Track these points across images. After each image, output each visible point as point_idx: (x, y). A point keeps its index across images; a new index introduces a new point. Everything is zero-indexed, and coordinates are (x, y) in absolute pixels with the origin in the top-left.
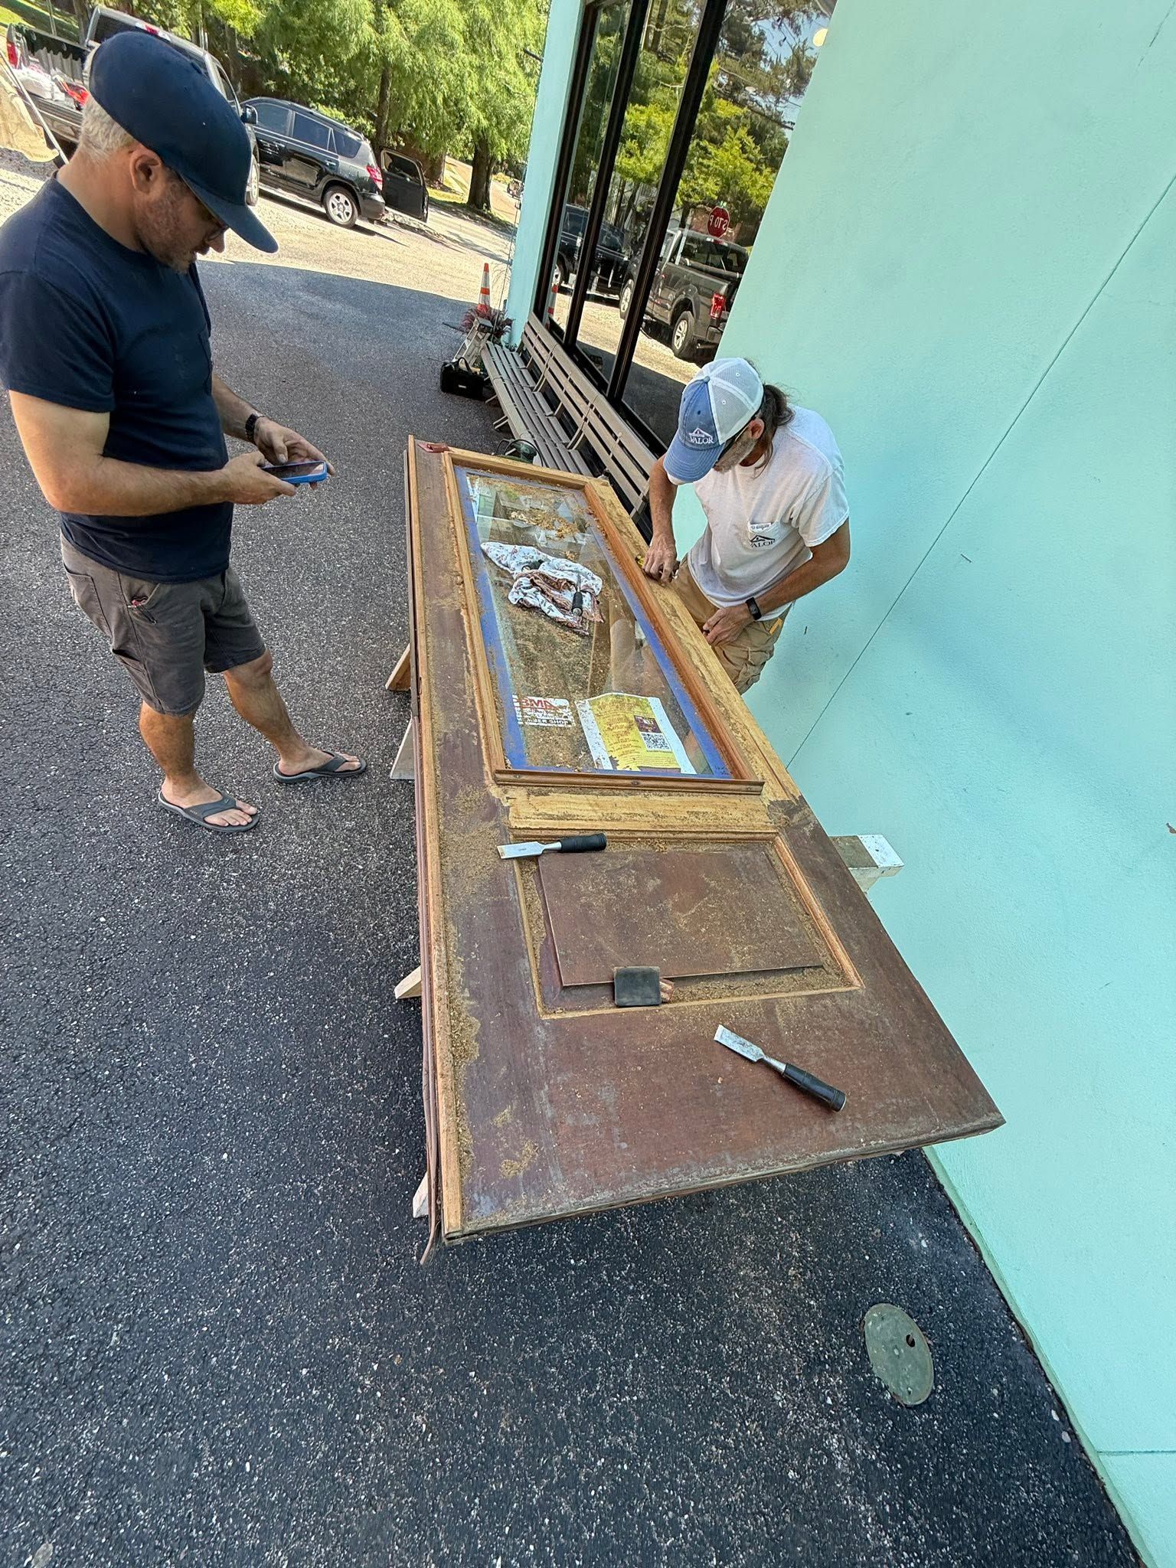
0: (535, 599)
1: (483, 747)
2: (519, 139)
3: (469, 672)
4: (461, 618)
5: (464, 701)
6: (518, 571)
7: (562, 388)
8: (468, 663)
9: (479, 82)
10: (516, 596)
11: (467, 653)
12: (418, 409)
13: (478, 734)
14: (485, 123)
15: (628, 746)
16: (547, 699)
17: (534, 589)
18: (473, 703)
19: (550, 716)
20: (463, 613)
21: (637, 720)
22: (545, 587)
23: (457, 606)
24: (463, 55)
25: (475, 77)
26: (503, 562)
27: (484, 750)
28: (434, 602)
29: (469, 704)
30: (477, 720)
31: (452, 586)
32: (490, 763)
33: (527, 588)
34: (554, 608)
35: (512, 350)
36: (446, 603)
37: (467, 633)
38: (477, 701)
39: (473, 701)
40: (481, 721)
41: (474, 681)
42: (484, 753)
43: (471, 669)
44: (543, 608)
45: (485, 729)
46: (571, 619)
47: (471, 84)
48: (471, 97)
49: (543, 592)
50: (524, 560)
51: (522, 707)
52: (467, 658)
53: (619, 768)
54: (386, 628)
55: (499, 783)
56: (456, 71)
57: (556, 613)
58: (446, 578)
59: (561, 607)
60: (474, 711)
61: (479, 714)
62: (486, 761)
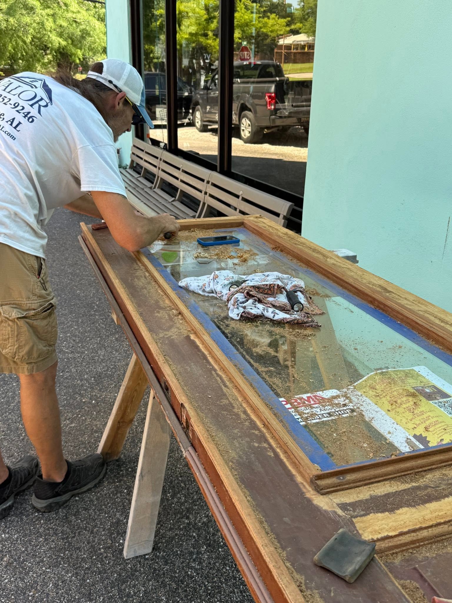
0: (257, 309)
1: (282, 456)
2: (90, 46)
3: (226, 386)
4: (193, 343)
5: (237, 415)
6: (225, 291)
7: (177, 179)
8: (221, 378)
9: (55, 22)
10: (236, 311)
11: (215, 370)
12: (60, 228)
13: (269, 444)
14: (64, 43)
15: (428, 418)
16: (315, 394)
17: (251, 301)
18: (248, 415)
19: (329, 409)
20: (192, 337)
21: (417, 390)
22: (260, 296)
23: (185, 333)
24: (42, 11)
25: (51, 19)
26: (208, 289)
27: (285, 460)
28: (161, 335)
29: (243, 416)
30: (258, 429)
31: (171, 319)
32: (300, 473)
33: (243, 303)
34: (277, 311)
35: (125, 168)
36: (173, 333)
37: (206, 353)
38: (249, 411)
39: (245, 412)
40: (264, 430)
41: (236, 393)
42: (288, 464)
43: (228, 383)
44: (266, 314)
45: (273, 437)
46: (296, 316)
47: (49, 24)
48: (50, 31)
49: (260, 301)
50: (227, 282)
51: (295, 408)
52: (218, 375)
53: (430, 445)
54: (80, 405)
55: (322, 491)
56: (38, 21)
57: (281, 315)
58: (162, 314)
59: (282, 309)
60: (252, 422)
61: (259, 423)
62: (294, 472)
